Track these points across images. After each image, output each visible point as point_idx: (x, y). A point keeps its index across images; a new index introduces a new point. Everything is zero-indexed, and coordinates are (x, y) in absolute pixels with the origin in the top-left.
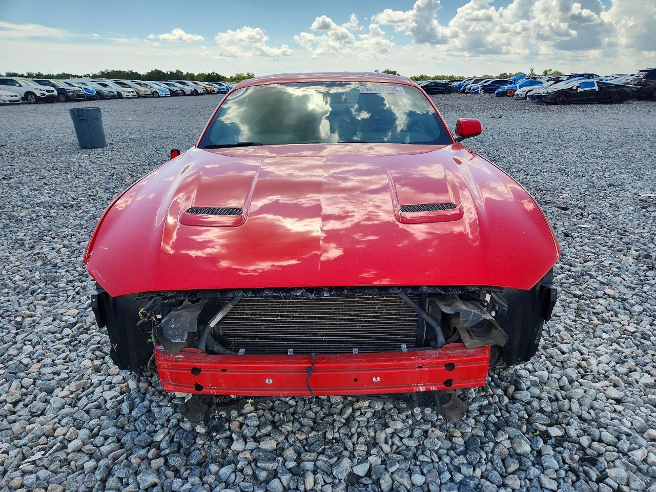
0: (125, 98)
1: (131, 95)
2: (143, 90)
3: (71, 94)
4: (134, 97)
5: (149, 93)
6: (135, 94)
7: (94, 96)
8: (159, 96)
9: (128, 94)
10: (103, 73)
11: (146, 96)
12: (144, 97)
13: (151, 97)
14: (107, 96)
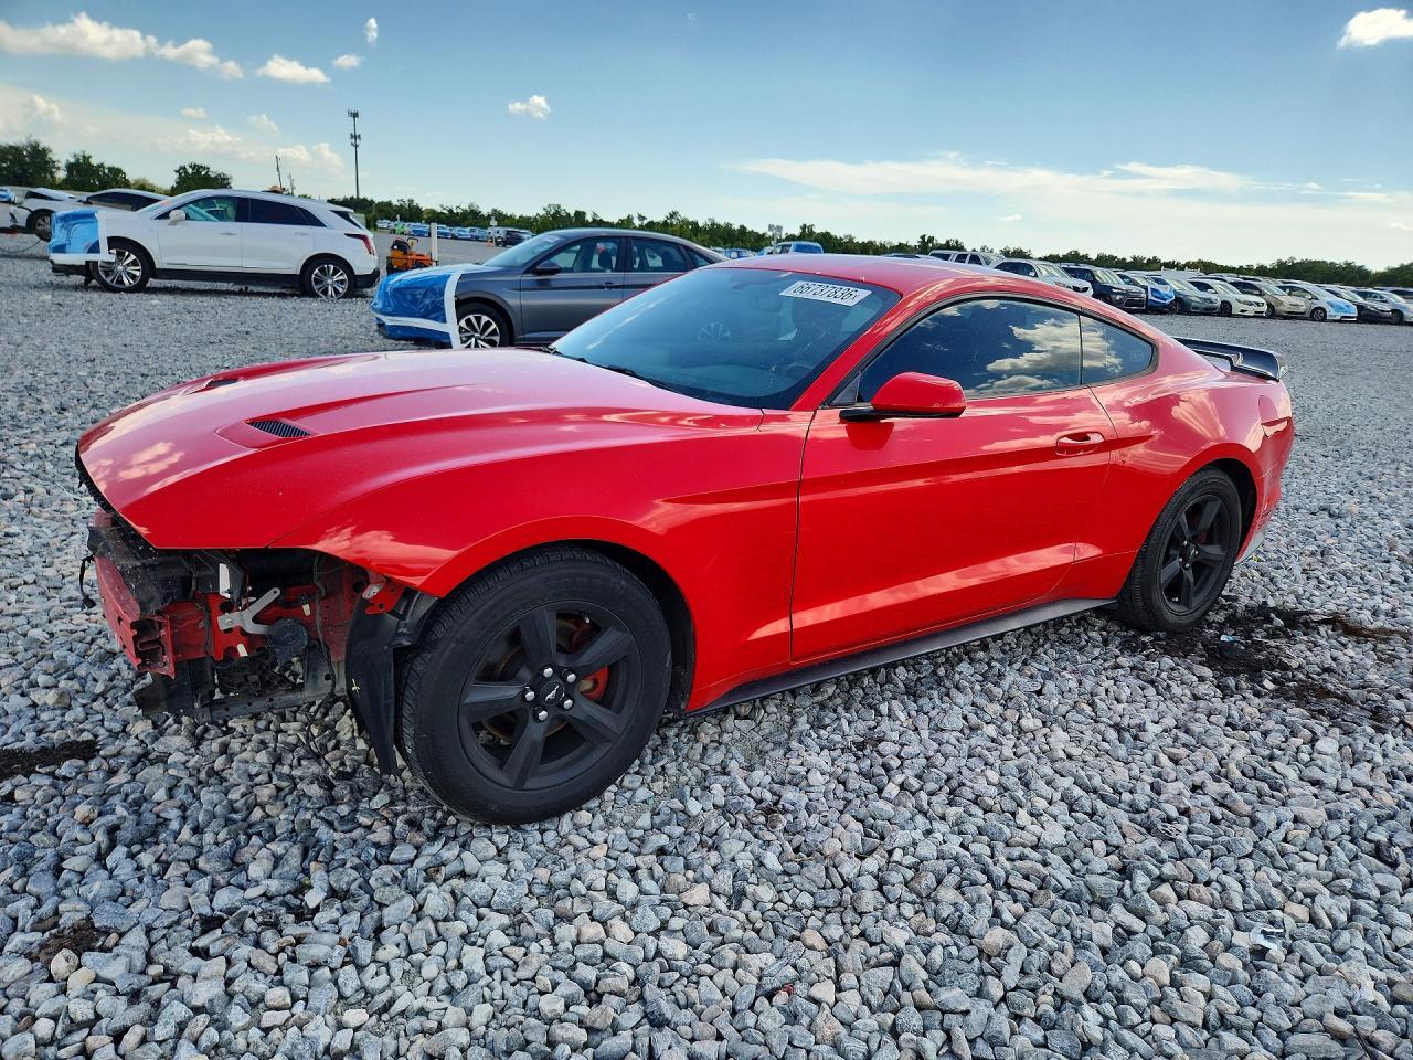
0: (1238, 316)
1: (1251, 311)
2: (1287, 302)
3: (1118, 297)
4: (1258, 316)
5: (1302, 309)
6: (1265, 308)
7: (1165, 306)
8: (1324, 319)
9: (1245, 307)
10: (1281, 264)
11: (1292, 316)
12: (1285, 318)
13: (1306, 319)
14: (1195, 308)
